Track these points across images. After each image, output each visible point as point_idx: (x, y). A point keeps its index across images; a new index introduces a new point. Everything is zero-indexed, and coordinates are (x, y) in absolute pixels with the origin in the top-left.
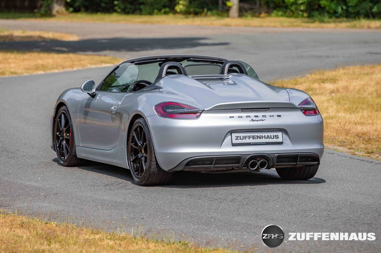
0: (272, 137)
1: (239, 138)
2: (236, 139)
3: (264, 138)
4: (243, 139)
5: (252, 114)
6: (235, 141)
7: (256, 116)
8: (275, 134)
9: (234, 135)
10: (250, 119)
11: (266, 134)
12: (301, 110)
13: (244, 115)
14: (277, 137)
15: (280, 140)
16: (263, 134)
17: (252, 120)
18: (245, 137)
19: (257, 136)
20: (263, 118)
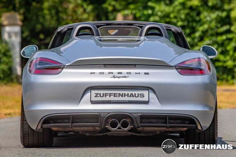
0: (137, 96)
1: (99, 95)
2: (96, 96)
3: (126, 96)
4: (103, 96)
5: (115, 71)
6: (94, 99)
7: (119, 73)
8: (140, 92)
9: (94, 92)
10: (112, 75)
11: (130, 92)
12: (177, 69)
13: (106, 71)
14: (143, 96)
15: (146, 99)
16: (126, 92)
17: (114, 77)
18: (106, 95)
19: (119, 94)
20: (127, 75)
